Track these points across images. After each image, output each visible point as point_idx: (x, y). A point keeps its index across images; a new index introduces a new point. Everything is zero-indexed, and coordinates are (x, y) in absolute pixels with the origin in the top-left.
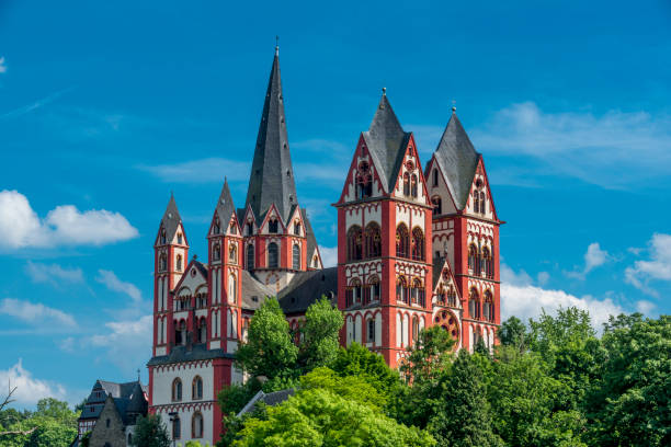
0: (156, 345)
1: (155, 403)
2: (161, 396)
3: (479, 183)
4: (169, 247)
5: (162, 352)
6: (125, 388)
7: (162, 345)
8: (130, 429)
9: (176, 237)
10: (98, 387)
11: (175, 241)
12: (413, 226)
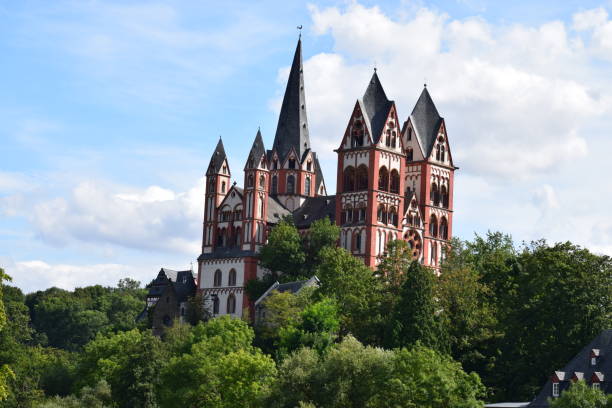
0: (204, 246)
1: (202, 287)
2: (207, 283)
3: (441, 140)
4: (217, 175)
5: (209, 250)
6: (181, 275)
7: (209, 245)
8: (183, 305)
9: (222, 169)
10: (162, 273)
11: (221, 172)
12: (392, 168)
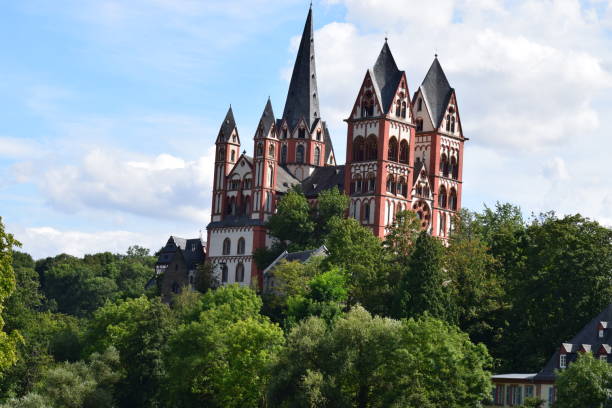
0: (213, 214)
1: (211, 255)
2: (216, 251)
4: (227, 144)
5: (218, 219)
6: (190, 243)
7: (218, 214)
8: (191, 273)
9: (231, 137)
10: (171, 241)
11: (231, 140)
